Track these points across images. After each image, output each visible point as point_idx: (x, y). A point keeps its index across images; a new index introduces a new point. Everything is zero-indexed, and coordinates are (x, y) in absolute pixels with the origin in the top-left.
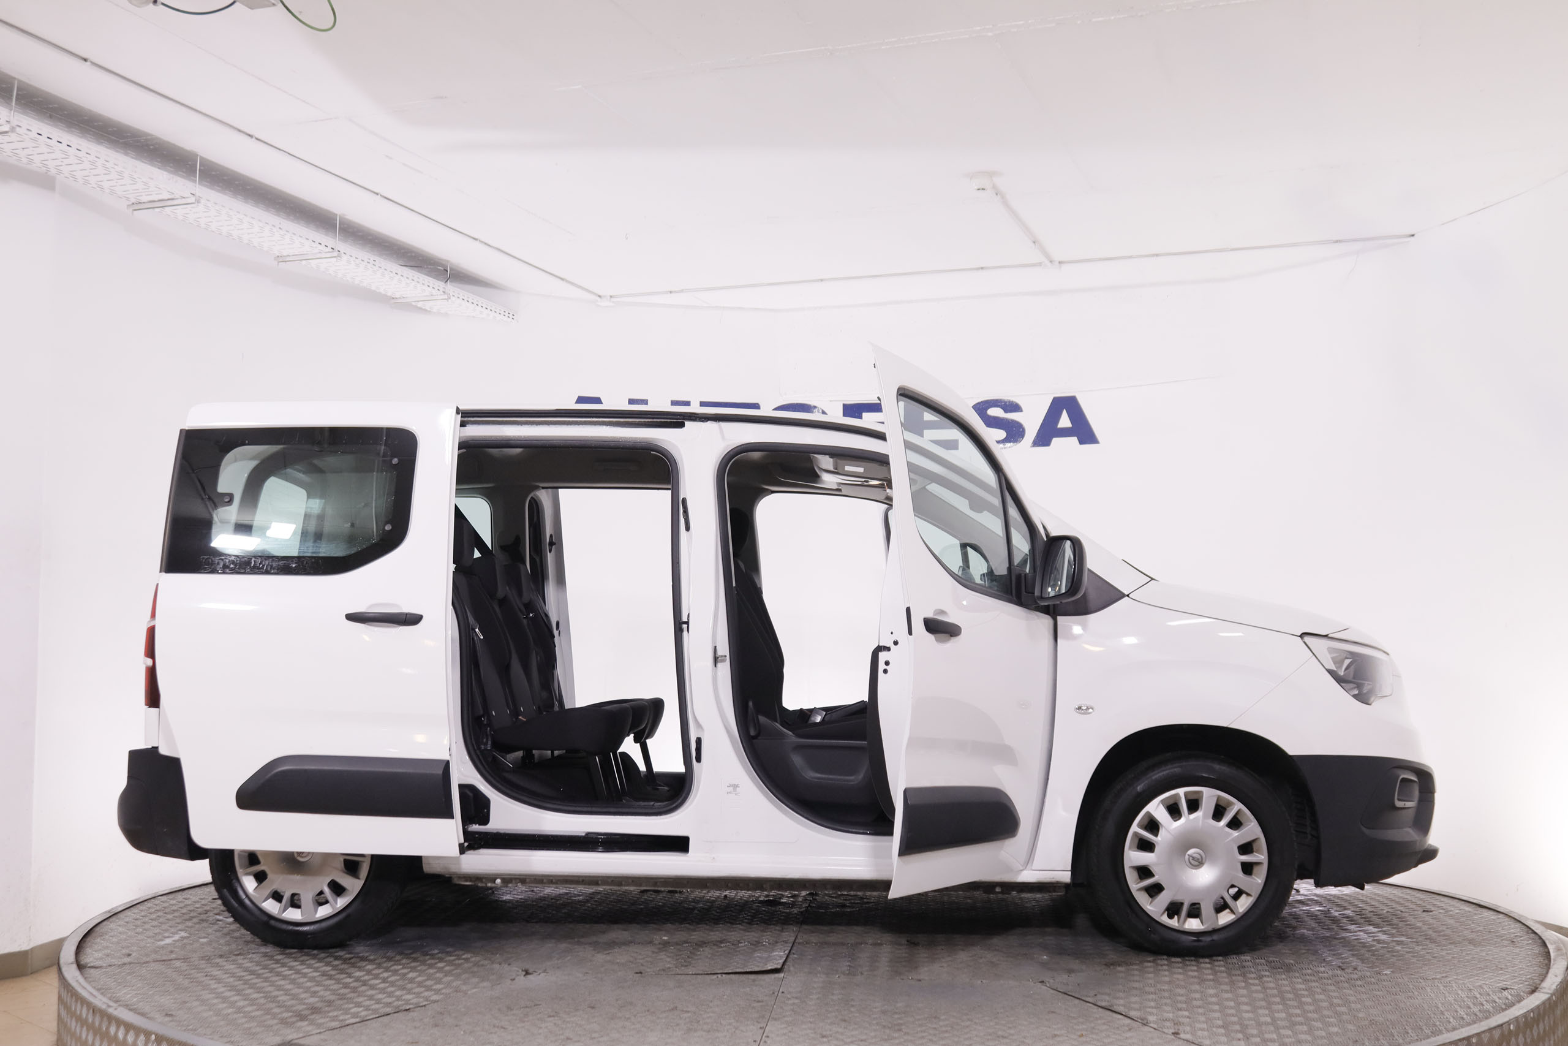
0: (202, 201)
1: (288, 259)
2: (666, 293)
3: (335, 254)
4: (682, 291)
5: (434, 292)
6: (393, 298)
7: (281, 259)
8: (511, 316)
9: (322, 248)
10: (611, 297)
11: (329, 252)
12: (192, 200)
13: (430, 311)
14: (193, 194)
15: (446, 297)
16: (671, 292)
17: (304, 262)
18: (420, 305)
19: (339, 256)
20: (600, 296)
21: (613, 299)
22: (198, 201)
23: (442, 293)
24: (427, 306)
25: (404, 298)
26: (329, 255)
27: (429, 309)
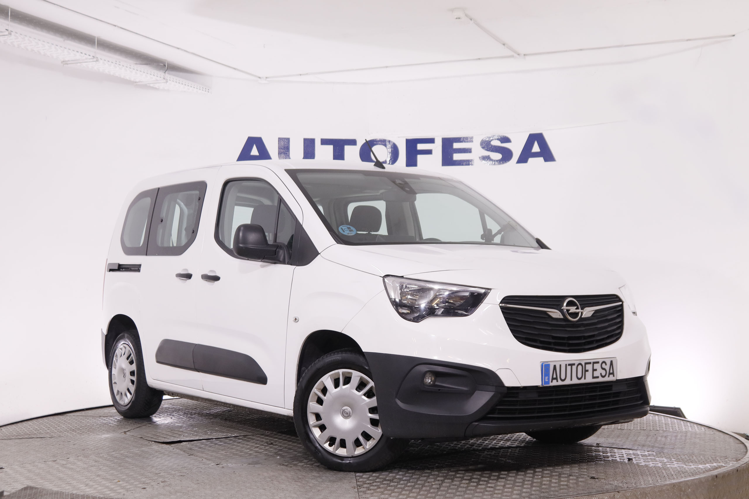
0: (13, 33)
1: (69, 62)
2: (298, 75)
3: (95, 60)
4: (307, 74)
5: (158, 78)
6: (135, 82)
7: (64, 62)
8: (207, 90)
9: (87, 56)
10: (266, 78)
11: (91, 59)
12: (7, 33)
13: (159, 89)
14: (7, 30)
15: (165, 81)
16: (300, 75)
17: (79, 64)
18: (152, 85)
19: (97, 61)
20: (260, 78)
21: (268, 79)
22: (10, 34)
23: (163, 79)
24: (156, 86)
25: (141, 82)
26: (91, 60)
27: (158, 87)
